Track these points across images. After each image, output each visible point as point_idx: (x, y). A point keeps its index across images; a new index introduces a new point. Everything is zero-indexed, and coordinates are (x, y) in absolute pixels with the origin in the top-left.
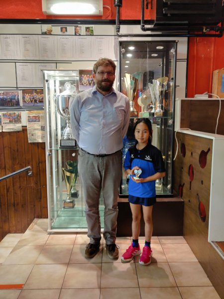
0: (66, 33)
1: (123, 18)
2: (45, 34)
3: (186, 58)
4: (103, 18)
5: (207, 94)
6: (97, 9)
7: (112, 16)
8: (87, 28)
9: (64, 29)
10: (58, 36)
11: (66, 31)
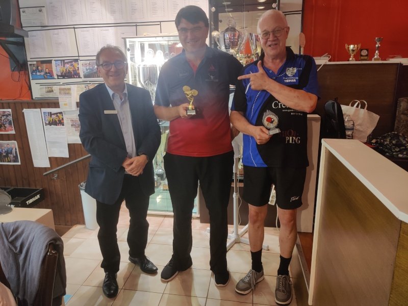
3: (301, 10)
5: (327, 56)
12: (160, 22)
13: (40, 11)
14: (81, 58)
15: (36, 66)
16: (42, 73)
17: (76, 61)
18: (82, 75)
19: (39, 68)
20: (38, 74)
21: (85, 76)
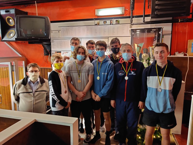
0: (106, 24)
2: (96, 25)
3: (171, 33)
5: (183, 53)
8: (116, 20)
9: (105, 22)
11: (106, 23)
12: (108, 37)
13: (59, 32)
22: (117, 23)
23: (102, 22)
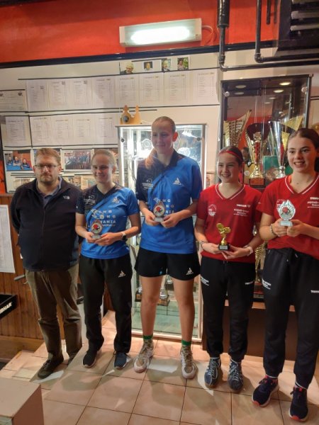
0: (151, 70)
1: (231, 42)
2: (124, 73)
4: (202, 45)
6: (193, 31)
7: (215, 40)
8: (180, 60)
9: (149, 64)
10: (141, 75)
11: (151, 67)
13: (20, 94)
14: (63, 148)
15: (12, 156)
16: (19, 164)
17: (58, 150)
18: (63, 166)
19: (16, 158)
20: (14, 164)
21: (68, 167)
22: (181, 67)
23: (138, 65)
